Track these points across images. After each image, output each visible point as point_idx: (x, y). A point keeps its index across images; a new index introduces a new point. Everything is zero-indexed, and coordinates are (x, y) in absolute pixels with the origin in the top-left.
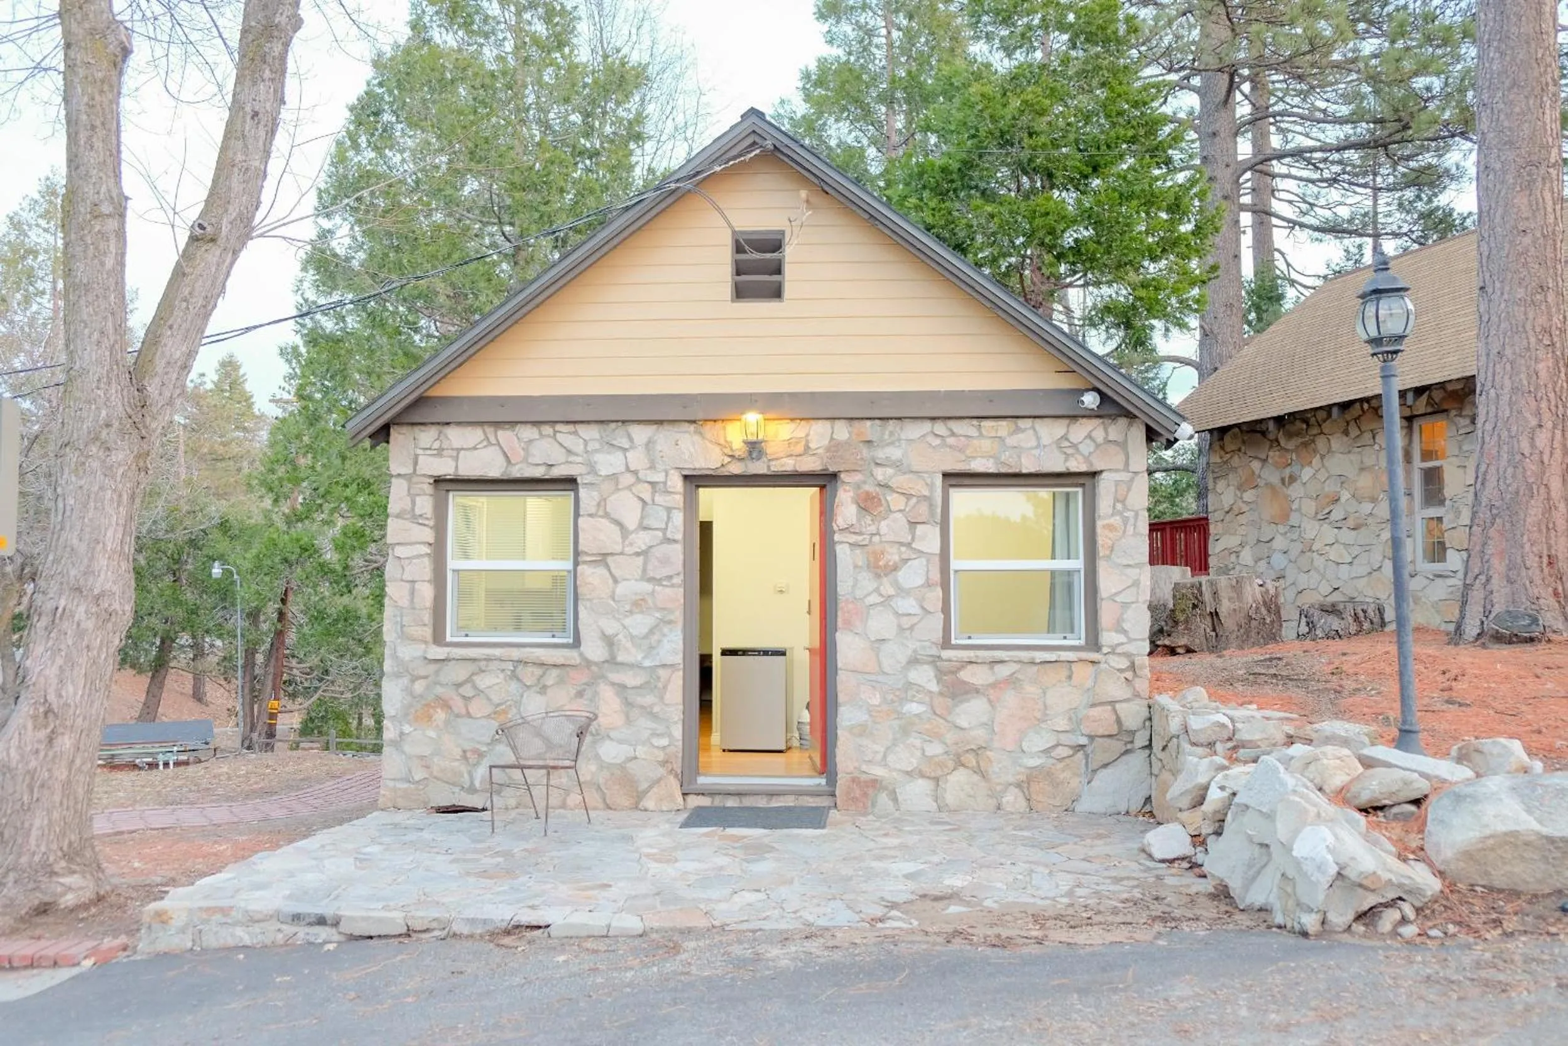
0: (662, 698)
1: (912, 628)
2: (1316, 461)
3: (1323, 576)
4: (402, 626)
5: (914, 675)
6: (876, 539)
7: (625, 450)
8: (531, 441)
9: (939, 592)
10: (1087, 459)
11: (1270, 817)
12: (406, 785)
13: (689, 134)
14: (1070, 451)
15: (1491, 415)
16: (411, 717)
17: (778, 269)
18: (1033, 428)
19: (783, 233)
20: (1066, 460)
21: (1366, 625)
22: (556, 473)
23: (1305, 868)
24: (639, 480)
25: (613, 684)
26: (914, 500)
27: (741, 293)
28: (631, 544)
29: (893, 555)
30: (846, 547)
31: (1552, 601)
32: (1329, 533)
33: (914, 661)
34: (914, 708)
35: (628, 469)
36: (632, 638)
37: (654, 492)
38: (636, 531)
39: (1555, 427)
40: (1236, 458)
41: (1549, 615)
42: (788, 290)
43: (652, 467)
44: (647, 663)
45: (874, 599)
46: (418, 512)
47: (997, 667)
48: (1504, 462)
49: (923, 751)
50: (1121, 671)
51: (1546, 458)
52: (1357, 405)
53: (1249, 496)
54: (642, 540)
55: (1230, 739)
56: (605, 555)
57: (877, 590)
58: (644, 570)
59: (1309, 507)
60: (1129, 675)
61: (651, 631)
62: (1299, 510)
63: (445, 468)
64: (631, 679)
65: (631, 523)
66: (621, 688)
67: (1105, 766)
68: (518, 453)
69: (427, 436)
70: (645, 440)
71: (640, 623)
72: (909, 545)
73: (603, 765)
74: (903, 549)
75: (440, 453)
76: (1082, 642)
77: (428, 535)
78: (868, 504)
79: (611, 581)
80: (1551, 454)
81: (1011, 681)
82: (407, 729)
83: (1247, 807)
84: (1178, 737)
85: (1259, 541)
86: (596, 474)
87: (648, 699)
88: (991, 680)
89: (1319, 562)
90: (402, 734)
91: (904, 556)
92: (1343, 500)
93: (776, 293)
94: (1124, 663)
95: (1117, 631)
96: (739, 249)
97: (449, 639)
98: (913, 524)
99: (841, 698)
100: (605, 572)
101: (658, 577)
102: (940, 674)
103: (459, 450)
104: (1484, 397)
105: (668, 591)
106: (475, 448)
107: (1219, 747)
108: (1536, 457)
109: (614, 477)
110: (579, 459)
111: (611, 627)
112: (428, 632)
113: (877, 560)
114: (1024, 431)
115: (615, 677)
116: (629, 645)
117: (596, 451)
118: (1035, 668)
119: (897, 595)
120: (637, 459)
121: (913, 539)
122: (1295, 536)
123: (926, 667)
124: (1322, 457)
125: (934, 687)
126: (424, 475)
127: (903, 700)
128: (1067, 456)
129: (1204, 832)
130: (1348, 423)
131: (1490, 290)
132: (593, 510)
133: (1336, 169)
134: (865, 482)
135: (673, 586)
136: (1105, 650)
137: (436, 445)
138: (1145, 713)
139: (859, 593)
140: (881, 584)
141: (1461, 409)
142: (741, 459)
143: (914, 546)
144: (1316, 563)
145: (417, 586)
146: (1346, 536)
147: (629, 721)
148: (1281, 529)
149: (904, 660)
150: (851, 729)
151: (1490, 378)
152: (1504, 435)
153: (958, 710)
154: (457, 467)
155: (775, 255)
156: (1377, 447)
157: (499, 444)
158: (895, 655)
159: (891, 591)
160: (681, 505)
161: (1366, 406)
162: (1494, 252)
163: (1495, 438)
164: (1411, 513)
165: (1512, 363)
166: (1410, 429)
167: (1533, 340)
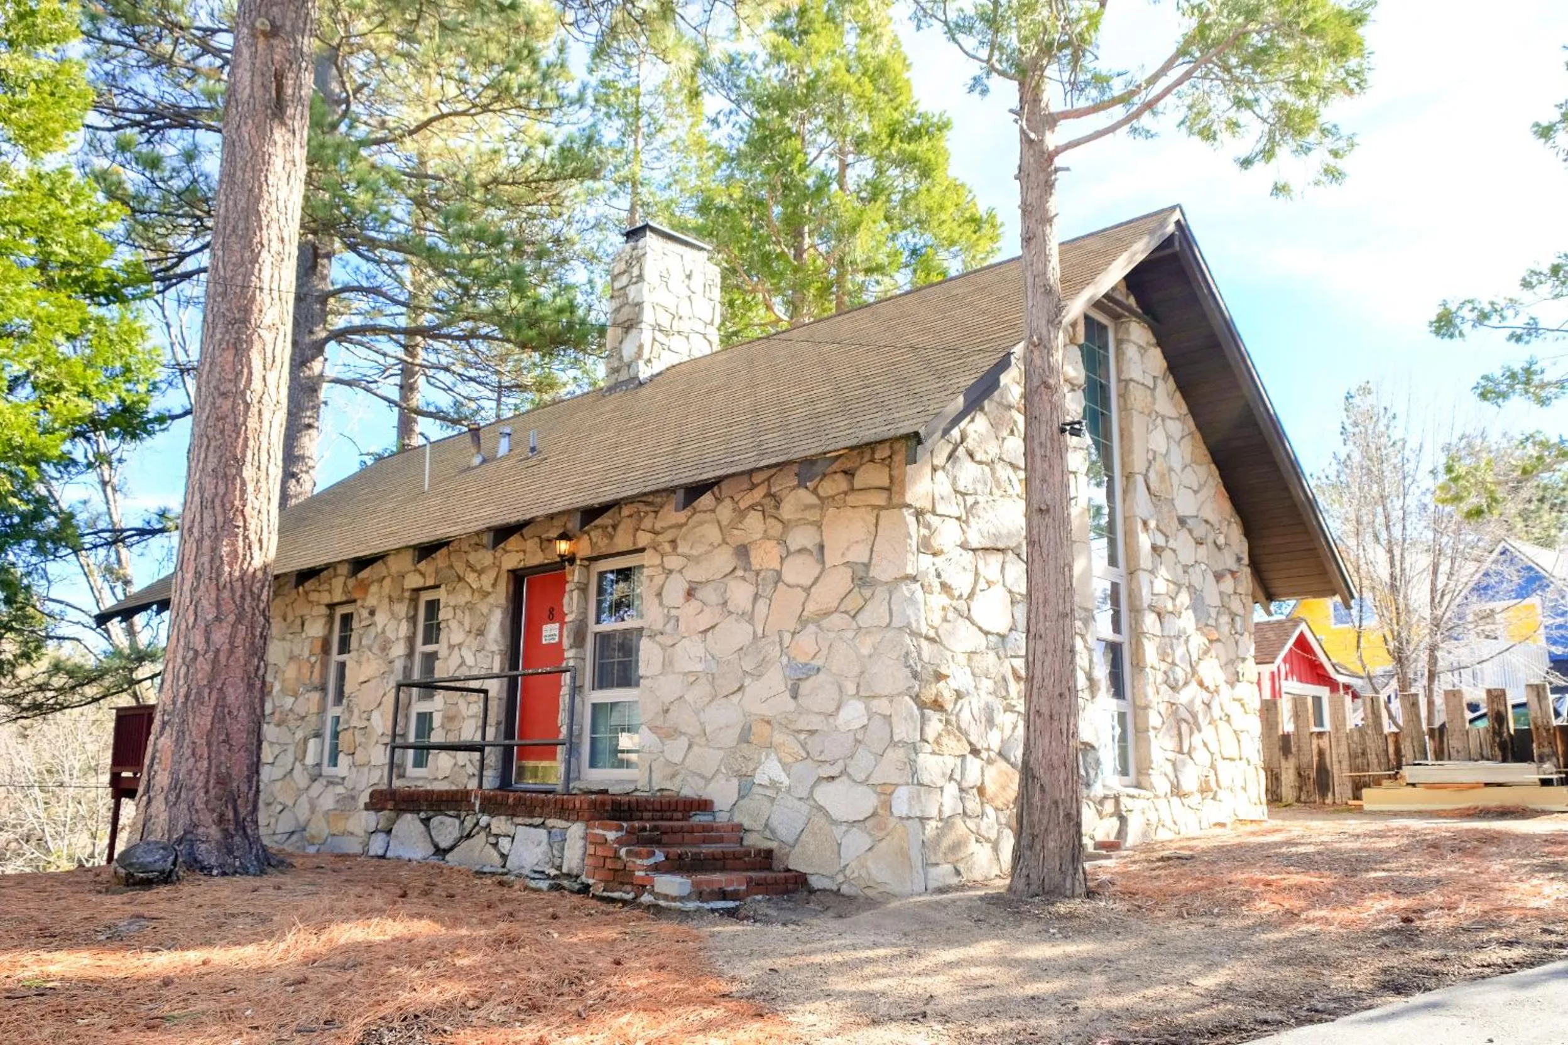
92: (274, 692)
108: (211, 655)
141: (364, 600)
156: (304, 635)
164: (322, 711)
165: (199, 542)
166: (331, 618)
167: (220, 519)
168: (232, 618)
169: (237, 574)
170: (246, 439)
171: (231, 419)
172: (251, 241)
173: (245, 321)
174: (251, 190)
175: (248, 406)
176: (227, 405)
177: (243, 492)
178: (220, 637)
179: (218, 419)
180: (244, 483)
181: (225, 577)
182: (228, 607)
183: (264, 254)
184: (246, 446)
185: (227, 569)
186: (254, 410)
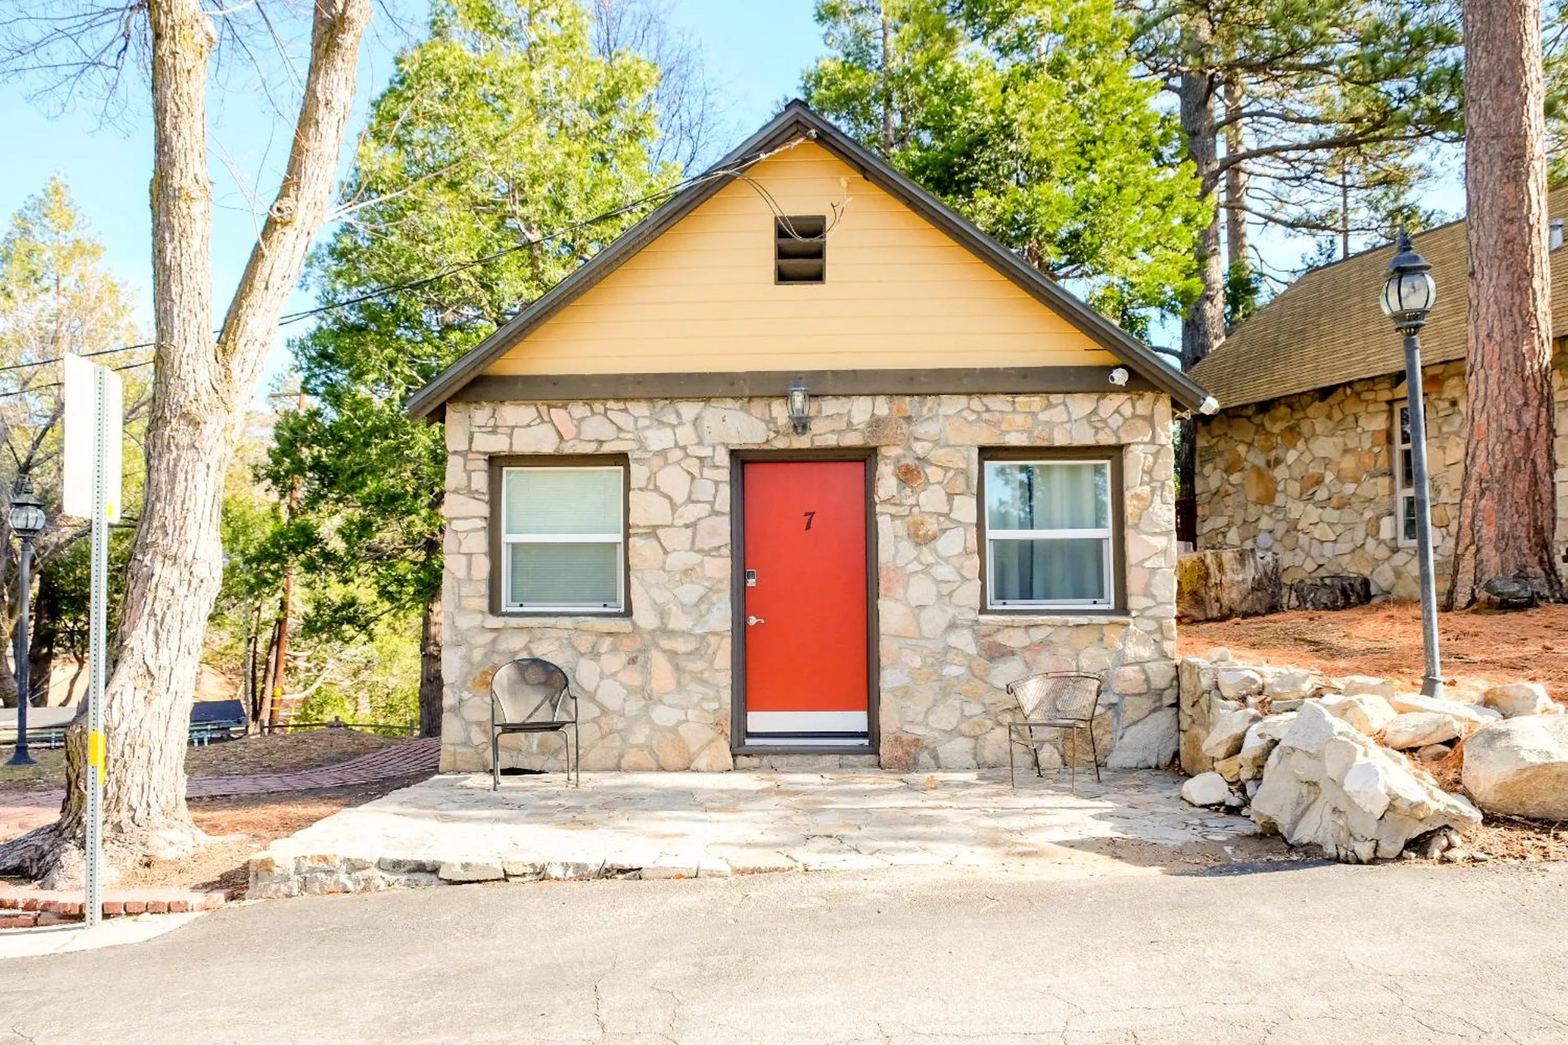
0: (711, 664)
1: (950, 595)
2: (1300, 444)
3: (1308, 555)
4: (460, 597)
5: (953, 639)
6: (916, 510)
7: (673, 427)
8: (583, 419)
9: (976, 560)
10: (1116, 433)
11: (1317, 757)
12: (464, 750)
13: (694, 133)
14: (1099, 425)
15: (1481, 393)
16: (469, 684)
17: (819, 254)
18: (1064, 403)
19: (823, 218)
20: (1096, 433)
21: (1353, 599)
22: (607, 449)
23: (1357, 801)
24: (687, 455)
25: (664, 651)
26: (951, 474)
27: (783, 277)
28: (681, 517)
29: (932, 526)
30: (888, 517)
31: (1538, 570)
32: (1314, 513)
33: (952, 626)
34: (952, 671)
35: (676, 445)
36: (683, 605)
37: (702, 466)
38: (685, 504)
39: (1540, 405)
40: (1222, 442)
41: (1535, 582)
42: (829, 273)
43: (700, 443)
44: (698, 631)
45: (914, 567)
46: (474, 487)
47: (1032, 631)
48: (1493, 440)
49: (962, 711)
50: (1150, 633)
51: (1532, 434)
52: (1341, 390)
53: (1235, 478)
54: (691, 513)
55: (1260, 693)
56: (657, 527)
57: (917, 559)
58: (693, 542)
59: (1295, 488)
60: (1157, 637)
61: (701, 599)
62: (1284, 491)
63: (499, 444)
64: (681, 646)
65: (680, 497)
66: (672, 655)
67: (1135, 723)
68: (568, 431)
69: (482, 415)
70: (692, 417)
71: (690, 592)
72: (947, 516)
73: (655, 728)
74: (942, 519)
75: (494, 430)
76: (1112, 607)
77: (485, 510)
78: (908, 475)
79: (661, 551)
80: (1538, 430)
81: (1045, 644)
82: (466, 695)
83: (1293, 749)
84: (1209, 693)
85: (1245, 522)
86: (646, 450)
87: (698, 665)
88: (1027, 642)
89: (1304, 540)
90: (461, 701)
91: (944, 526)
92: (1327, 481)
93: (818, 277)
94: (1152, 625)
95: (1145, 596)
96: (781, 233)
97: (504, 609)
98: (950, 496)
99: (884, 661)
100: (655, 543)
101: (707, 548)
102: (978, 636)
103: (513, 428)
104: (1473, 377)
105: (717, 561)
106: (529, 426)
107: (1251, 700)
108: (1523, 433)
109: (663, 453)
110: (630, 436)
111: (661, 596)
112: (484, 604)
113: (918, 529)
114: (1056, 406)
115: (665, 643)
116: (680, 613)
117: (647, 428)
118: (1068, 631)
119: (938, 563)
120: (686, 435)
121: (951, 510)
122: (1280, 516)
123: (965, 631)
124: (1306, 441)
125: (972, 650)
126: (479, 452)
127: (943, 663)
128: (1097, 430)
129: (1243, 778)
130: (1331, 407)
131: (1479, 276)
132: (643, 484)
133: (1307, 167)
134: (905, 456)
135: (720, 556)
136: (1134, 614)
137: (491, 422)
138: (1173, 673)
139: (900, 562)
140: (920, 553)
141: (1440, 392)
142: (787, 435)
143: (952, 516)
144: (1301, 542)
145: (474, 558)
146: (1331, 515)
147: (680, 687)
148: (1267, 509)
149: (944, 625)
150: (893, 690)
151: (1479, 359)
152: (1493, 412)
153: (994, 672)
154: (511, 444)
155: (816, 240)
156: (1359, 430)
157: (552, 421)
158: (935, 619)
159: (931, 559)
160: (728, 478)
161: (1349, 391)
162: (1483, 240)
163: (1485, 416)
164: (1392, 492)
165: (1501, 345)
166: (1391, 413)
167: (1519, 323)
168: (1536, 403)
169: (1536, 367)
170: (1533, 256)
171: (1518, 240)
172: (1519, 87)
173: (1521, 157)
174: (1514, 43)
175: (1531, 227)
176: (1514, 229)
177: (1535, 300)
178: (1528, 418)
179: (1507, 242)
180: (1534, 293)
181: (1528, 372)
182: (1533, 394)
183: (1530, 96)
184: (1533, 261)
185: (1528, 364)
186: (1535, 230)
